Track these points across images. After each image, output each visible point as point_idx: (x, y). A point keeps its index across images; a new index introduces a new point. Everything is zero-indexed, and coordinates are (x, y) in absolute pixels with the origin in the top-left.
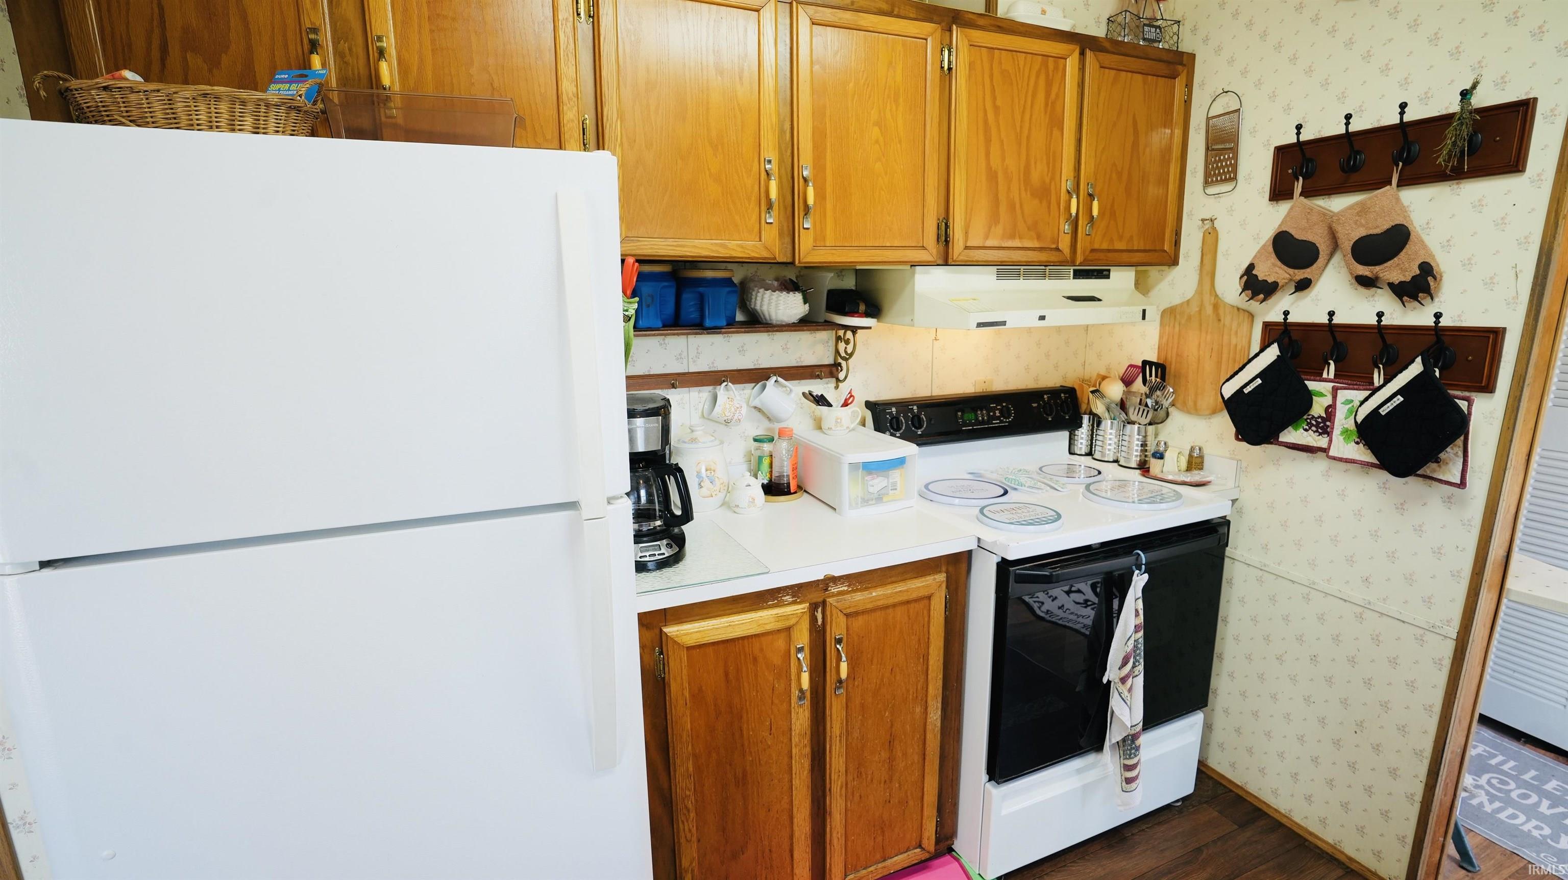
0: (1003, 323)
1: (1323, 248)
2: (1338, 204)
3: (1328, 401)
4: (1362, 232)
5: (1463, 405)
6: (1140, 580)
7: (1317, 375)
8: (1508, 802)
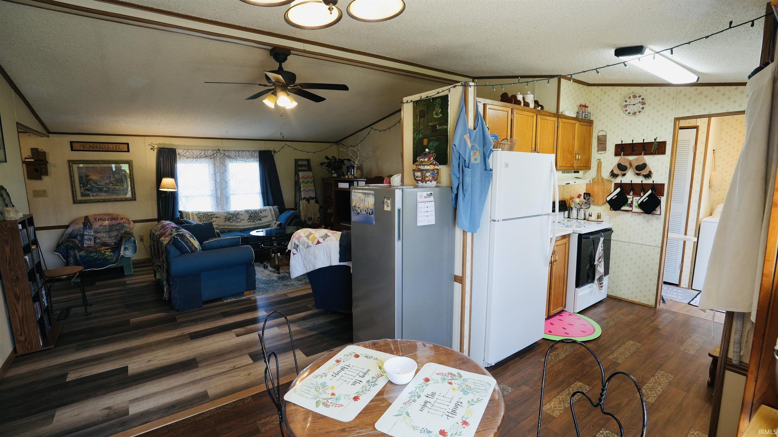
0: (569, 184)
1: (628, 167)
2: (631, 158)
3: (631, 200)
4: (637, 164)
5: (660, 198)
6: (602, 239)
7: (629, 194)
8: (667, 293)
